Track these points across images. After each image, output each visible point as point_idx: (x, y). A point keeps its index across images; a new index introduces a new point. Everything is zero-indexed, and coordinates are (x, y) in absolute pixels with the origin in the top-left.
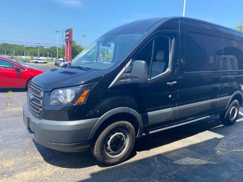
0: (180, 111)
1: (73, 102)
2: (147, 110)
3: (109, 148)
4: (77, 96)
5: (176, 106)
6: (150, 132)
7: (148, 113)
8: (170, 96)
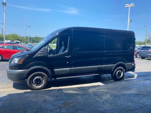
0: (74, 70)
1: (18, 63)
2: (54, 68)
3: (34, 82)
4: (19, 61)
5: (72, 67)
6: (57, 78)
7: (55, 70)
8: (68, 62)
